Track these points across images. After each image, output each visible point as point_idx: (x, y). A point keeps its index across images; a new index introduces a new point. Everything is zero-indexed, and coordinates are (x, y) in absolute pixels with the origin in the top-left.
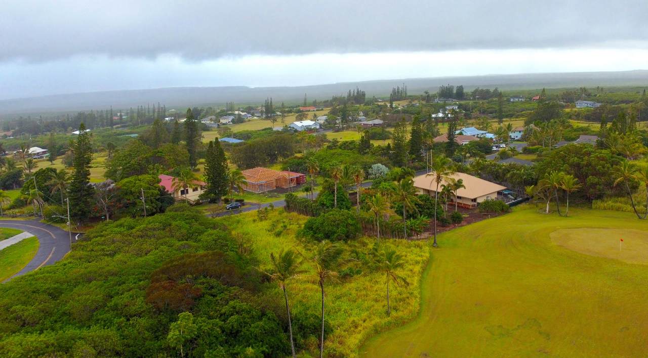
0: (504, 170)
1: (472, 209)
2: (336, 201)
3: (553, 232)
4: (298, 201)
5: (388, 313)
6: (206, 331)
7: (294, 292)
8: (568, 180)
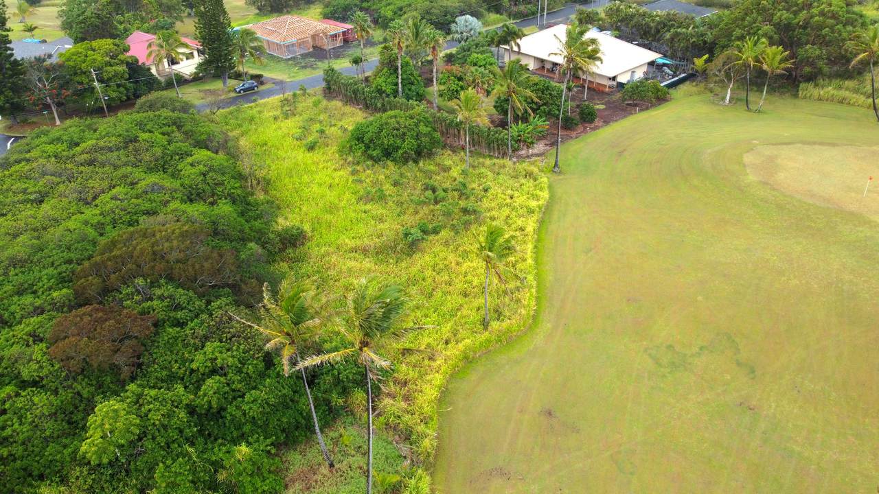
0: (659, 23)
1: (608, 94)
2: (400, 85)
3: (748, 152)
4: (343, 81)
5: (485, 324)
6: (157, 423)
7: (332, 273)
8: (773, 57)
